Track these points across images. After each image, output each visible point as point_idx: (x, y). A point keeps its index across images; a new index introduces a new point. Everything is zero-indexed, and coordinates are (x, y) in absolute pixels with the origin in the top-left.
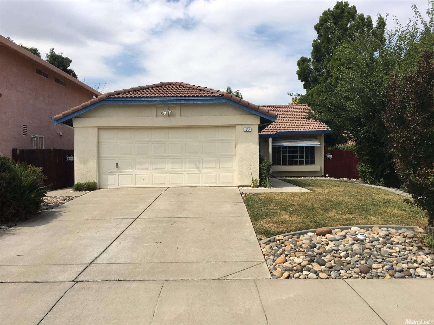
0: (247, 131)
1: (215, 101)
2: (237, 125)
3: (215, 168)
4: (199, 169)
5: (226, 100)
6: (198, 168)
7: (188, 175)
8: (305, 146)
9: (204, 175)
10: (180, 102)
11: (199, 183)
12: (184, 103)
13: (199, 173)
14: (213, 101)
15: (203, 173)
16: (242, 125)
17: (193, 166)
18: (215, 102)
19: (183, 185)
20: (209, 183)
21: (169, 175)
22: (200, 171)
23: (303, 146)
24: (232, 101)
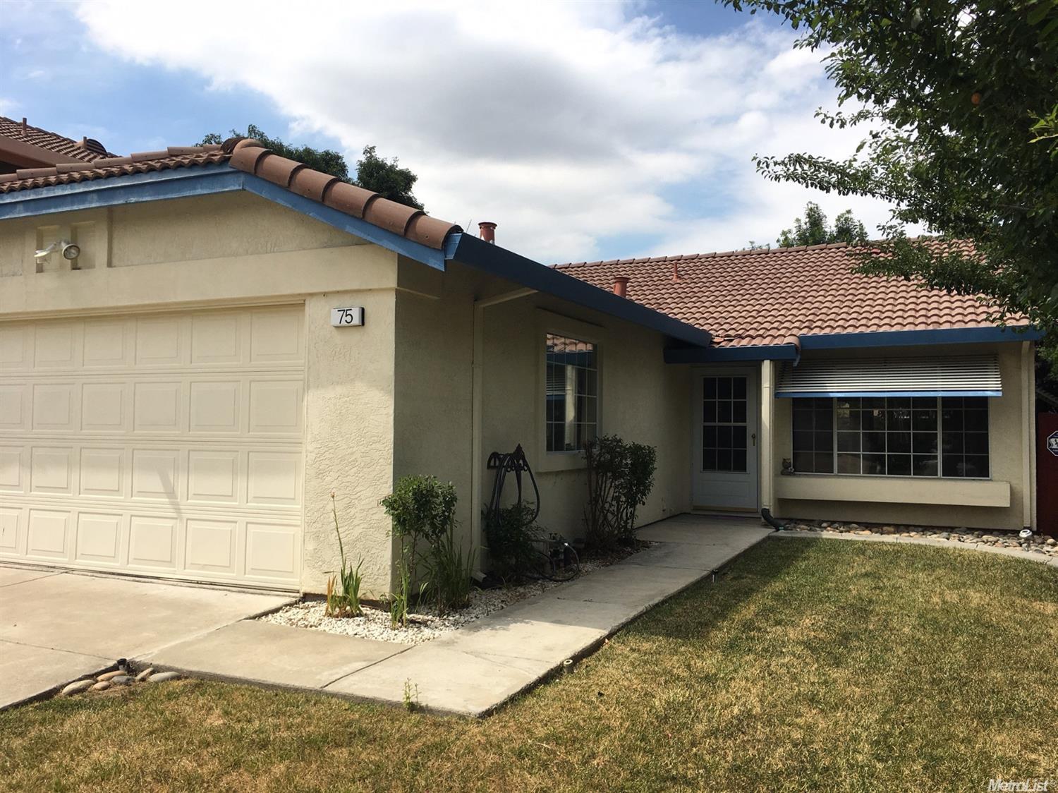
0: (343, 323)
1: (201, 188)
2: (312, 295)
3: (231, 497)
4: (177, 499)
5: (242, 178)
6: (171, 494)
7: (136, 521)
8: (943, 398)
9: (192, 524)
10: (83, 202)
11: (170, 562)
12: (97, 207)
13: (174, 515)
14: (195, 189)
15: (187, 519)
16: (325, 294)
17: (154, 483)
18: (199, 191)
19: (117, 564)
20: (204, 567)
21: (77, 516)
22: (178, 510)
23: (936, 398)
24: (261, 178)
